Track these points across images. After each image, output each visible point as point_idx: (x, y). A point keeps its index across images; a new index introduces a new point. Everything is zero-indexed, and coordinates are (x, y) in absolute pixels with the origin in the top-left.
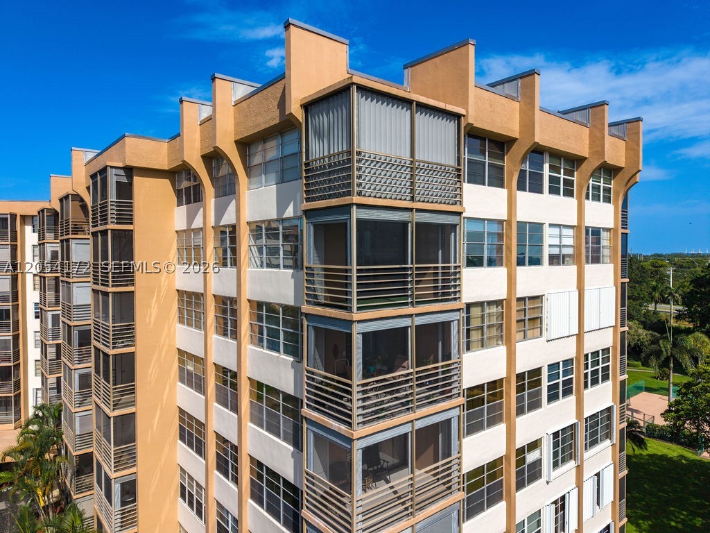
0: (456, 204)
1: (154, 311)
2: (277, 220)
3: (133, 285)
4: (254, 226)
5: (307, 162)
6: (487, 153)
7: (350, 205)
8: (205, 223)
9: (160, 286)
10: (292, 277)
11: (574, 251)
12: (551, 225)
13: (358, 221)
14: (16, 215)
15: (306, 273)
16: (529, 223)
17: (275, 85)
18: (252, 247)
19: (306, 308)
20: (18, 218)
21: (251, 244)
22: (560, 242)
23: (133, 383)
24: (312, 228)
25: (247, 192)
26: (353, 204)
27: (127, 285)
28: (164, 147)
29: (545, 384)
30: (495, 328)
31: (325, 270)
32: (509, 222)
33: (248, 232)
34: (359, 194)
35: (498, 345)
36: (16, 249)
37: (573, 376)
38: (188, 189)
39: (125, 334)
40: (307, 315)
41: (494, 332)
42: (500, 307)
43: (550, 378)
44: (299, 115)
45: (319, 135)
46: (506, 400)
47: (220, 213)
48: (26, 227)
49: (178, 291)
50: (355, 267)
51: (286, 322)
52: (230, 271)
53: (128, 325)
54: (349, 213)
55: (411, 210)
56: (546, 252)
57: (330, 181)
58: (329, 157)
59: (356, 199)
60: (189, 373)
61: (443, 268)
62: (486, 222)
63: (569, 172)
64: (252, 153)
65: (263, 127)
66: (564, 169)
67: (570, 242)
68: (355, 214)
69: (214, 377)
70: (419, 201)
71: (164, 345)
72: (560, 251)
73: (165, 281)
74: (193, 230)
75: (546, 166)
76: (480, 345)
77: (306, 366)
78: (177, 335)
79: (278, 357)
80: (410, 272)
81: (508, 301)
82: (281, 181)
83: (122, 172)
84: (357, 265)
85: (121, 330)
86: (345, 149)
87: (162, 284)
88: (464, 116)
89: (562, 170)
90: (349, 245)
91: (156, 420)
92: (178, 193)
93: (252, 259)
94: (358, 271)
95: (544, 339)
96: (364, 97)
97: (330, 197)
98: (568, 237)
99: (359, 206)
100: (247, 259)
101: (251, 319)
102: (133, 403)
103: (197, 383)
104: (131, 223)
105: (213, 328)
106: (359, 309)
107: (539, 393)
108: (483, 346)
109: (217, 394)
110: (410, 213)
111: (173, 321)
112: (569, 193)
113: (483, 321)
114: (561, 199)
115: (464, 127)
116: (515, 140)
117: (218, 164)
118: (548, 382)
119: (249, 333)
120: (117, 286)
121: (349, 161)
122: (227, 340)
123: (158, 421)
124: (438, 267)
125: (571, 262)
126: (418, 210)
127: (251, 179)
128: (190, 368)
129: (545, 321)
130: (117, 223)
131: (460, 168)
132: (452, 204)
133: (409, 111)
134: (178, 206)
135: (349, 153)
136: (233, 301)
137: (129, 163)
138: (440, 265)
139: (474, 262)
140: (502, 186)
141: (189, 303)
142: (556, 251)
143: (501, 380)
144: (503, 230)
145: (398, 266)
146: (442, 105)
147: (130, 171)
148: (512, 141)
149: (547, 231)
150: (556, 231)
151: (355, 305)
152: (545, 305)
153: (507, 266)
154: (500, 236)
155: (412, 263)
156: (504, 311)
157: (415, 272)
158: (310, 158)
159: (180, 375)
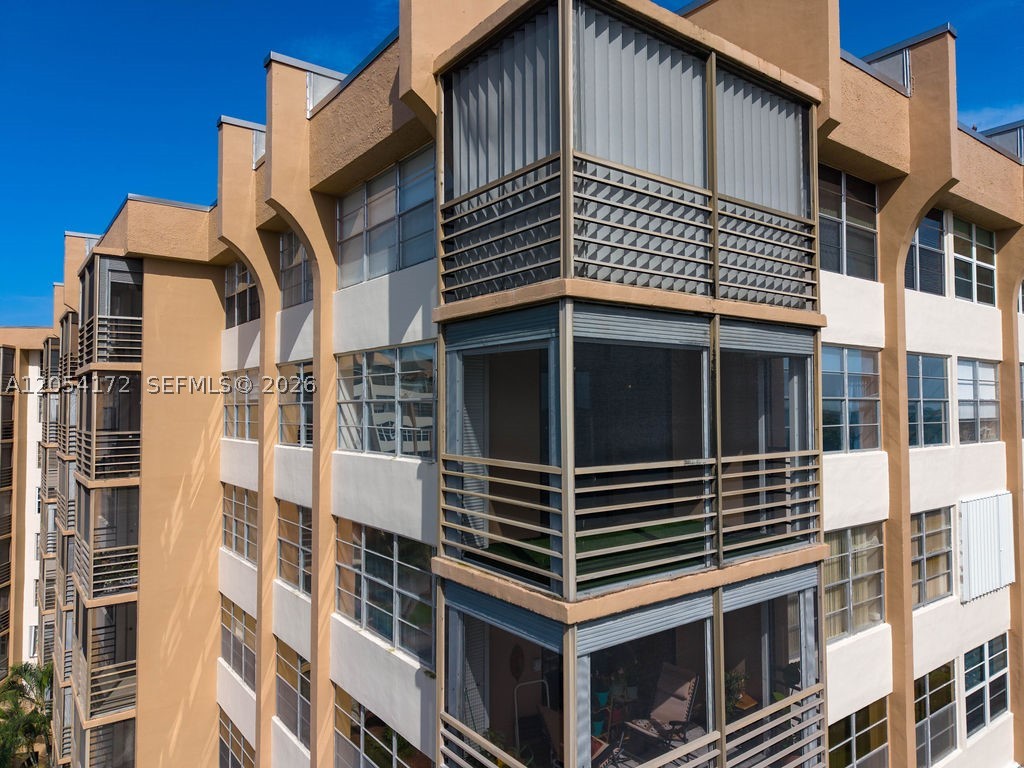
0: (803, 307)
1: (177, 523)
2: (390, 350)
3: (139, 474)
4: (349, 363)
5: (450, 203)
6: (844, 204)
7: (557, 302)
8: (262, 358)
9: (189, 477)
10: (419, 476)
11: (998, 413)
12: (962, 360)
13: (580, 345)
14: (14, 350)
15: (445, 476)
16: (924, 355)
17: (386, 55)
18: (344, 406)
19: (444, 564)
20: (18, 353)
21: (342, 399)
22: (975, 395)
23: (134, 661)
24: (459, 364)
25: (334, 292)
26: (564, 298)
27: (125, 475)
28: (202, 218)
29: (961, 694)
30: (866, 583)
31: (493, 471)
32: (890, 352)
33: (335, 375)
34: (581, 272)
35: (874, 621)
36: (12, 402)
37: (1006, 670)
38: (242, 294)
39: (123, 566)
40: (445, 582)
41: (866, 594)
42: (875, 538)
43: (970, 681)
44: (432, 96)
45: (477, 136)
46: (893, 744)
47: (289, 338)
48: (30, 367)
49: (224, 484)
50: (570, 470)
51: (405, 576)
52: (303, 451)
53: (127, 551)
54: (555, 323)
55: (708, 317)
56: (955, 416)
57: (503, 244)
58: (501, 185)
59: (574, 286)
60: (237, 644)
61: (770, 463)
62: (846, 351)
63: (986, 256)
64: (345, 213)
65: (362, 150)
66: (977, 246)
67: (988, 393)
68: (572, 325)
69: (275, 662)
70: (725, 296)
71: (193, 587)
72: (976, 413)
73: (199, 466)
74: (247, 371)
75: (949, 240)
76: (838, 628)
77: (443, 711)
78: (220, 568)
79: (388, 653)
80: (707, 478)
81: (893, 523)
82: (400, 264)
83: (123, 266)
84: (577, 464)
85: (116, 560)
86: (542, 155)
87: (194, 472)
88: (818, 103)
89: (974, 249)
90: (552, 408)
91: (176, 732)
92: (228, 303)
93: (344, 430)
94: (580, 480)
95: (955, 598)
96: (593, 26)
97: (504, 284)
98: (986, 384)
99: (583, 304)
100: (333, 430)
101: (338, 557)
102: (130, 699)
103: (246, 665)
104: (139, 360)
105: (275, 563)
106: (581, 586)
107: (950, 716)
108: (844, 629)
109: (279, 698)
110: (706, 327)
111: (213, 540)
112: (986, 297)
113: (843, 572)
114: (974, 306)
115: (819, 130)
116: (900, 177)
117: (290, 244)
118: (967, 689)
119: (334, 586)
120: (105, 476)
121: (554, 184)
122: (297, 592)
123: (179, 735)
124: (756, 462)
125: (992, 434)
126: (728, 320)
127: (344, 266)
128: (239, 634)
129: (957, 561)
130: (111, 359)
131: (810, 222)
132: (796, 307)
133: (698, 78)
134: (227, 328)
135: (554, 163)
136: (307, 513)
137: (134, 249)
138: (762, 456)
139: (832, 443)
140: (872, 276)
141: (239, 508)
142: (968, 413)
143: (882, 702)
144: (875, 369)
145: (681, 463)
146: (773, 71)
147: (137, 263)
148: (894, 179)
149: (955, 373)
150: (966, 372)
151: (572, 578)
152: (957, 526)
153: (887, 447)
154: (870, 383)
155: (713, 454)
156: (884, 545)
157: (722, 476)
158: (456, 195)
159: (223, 643)
